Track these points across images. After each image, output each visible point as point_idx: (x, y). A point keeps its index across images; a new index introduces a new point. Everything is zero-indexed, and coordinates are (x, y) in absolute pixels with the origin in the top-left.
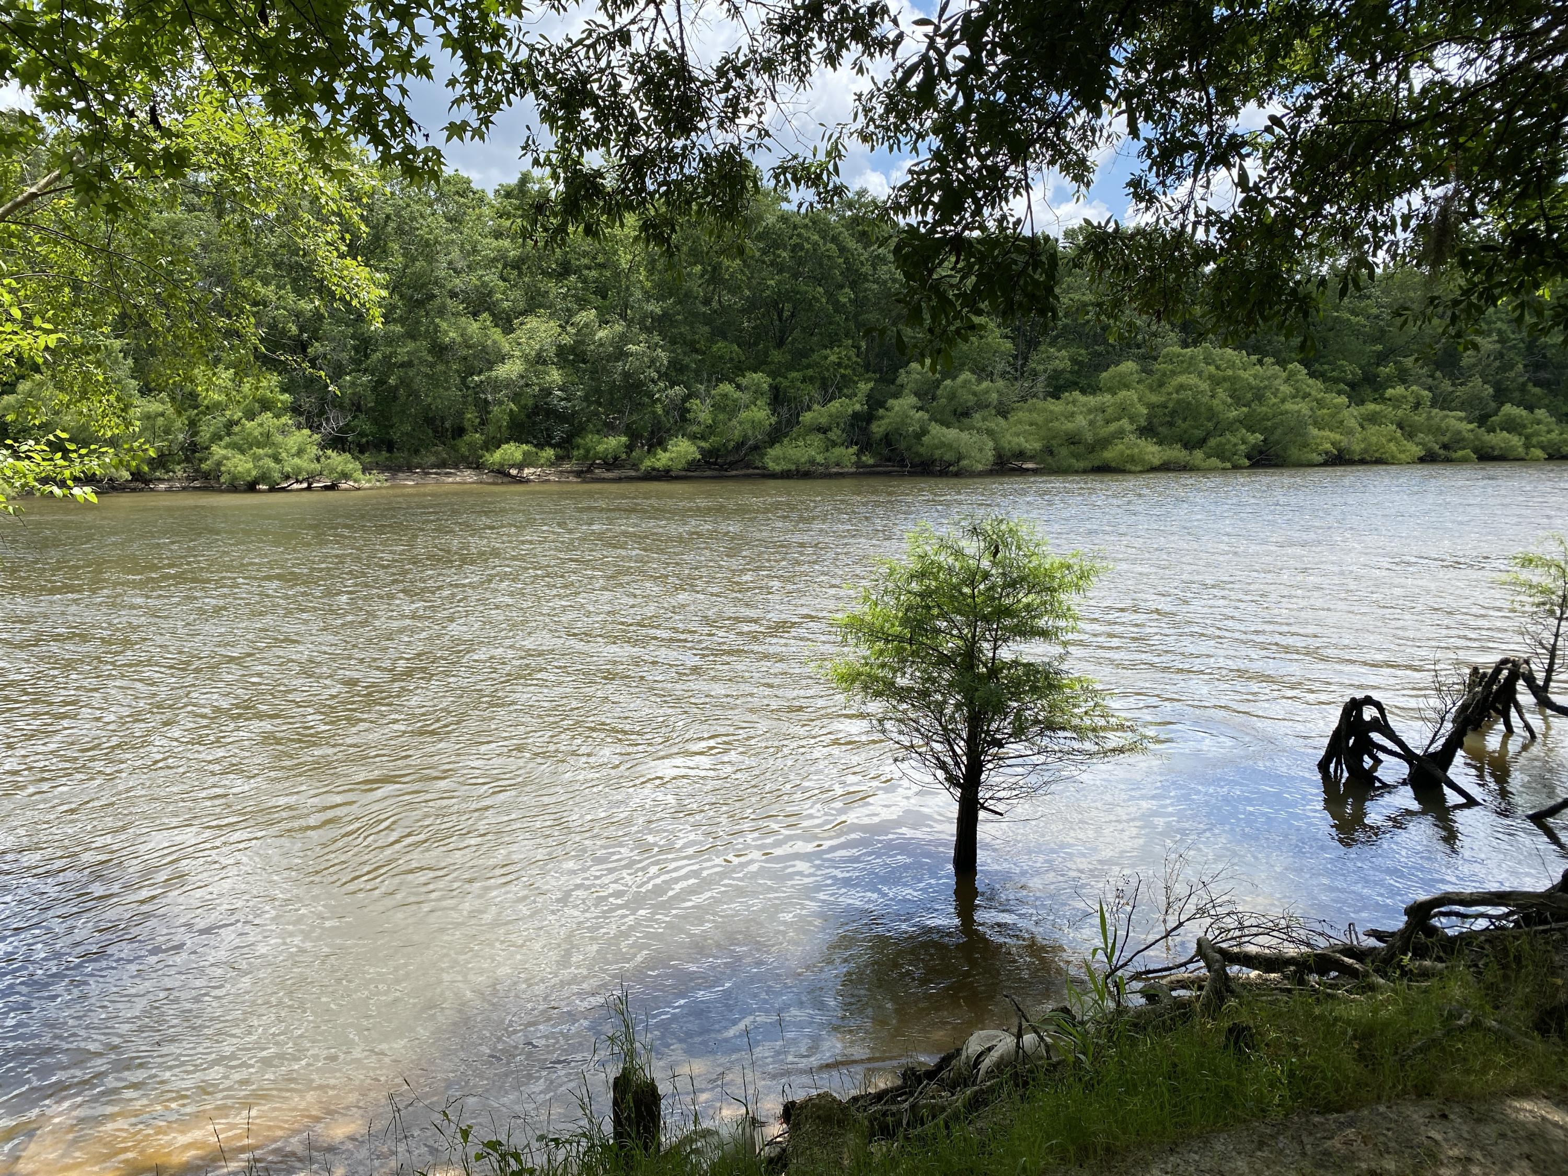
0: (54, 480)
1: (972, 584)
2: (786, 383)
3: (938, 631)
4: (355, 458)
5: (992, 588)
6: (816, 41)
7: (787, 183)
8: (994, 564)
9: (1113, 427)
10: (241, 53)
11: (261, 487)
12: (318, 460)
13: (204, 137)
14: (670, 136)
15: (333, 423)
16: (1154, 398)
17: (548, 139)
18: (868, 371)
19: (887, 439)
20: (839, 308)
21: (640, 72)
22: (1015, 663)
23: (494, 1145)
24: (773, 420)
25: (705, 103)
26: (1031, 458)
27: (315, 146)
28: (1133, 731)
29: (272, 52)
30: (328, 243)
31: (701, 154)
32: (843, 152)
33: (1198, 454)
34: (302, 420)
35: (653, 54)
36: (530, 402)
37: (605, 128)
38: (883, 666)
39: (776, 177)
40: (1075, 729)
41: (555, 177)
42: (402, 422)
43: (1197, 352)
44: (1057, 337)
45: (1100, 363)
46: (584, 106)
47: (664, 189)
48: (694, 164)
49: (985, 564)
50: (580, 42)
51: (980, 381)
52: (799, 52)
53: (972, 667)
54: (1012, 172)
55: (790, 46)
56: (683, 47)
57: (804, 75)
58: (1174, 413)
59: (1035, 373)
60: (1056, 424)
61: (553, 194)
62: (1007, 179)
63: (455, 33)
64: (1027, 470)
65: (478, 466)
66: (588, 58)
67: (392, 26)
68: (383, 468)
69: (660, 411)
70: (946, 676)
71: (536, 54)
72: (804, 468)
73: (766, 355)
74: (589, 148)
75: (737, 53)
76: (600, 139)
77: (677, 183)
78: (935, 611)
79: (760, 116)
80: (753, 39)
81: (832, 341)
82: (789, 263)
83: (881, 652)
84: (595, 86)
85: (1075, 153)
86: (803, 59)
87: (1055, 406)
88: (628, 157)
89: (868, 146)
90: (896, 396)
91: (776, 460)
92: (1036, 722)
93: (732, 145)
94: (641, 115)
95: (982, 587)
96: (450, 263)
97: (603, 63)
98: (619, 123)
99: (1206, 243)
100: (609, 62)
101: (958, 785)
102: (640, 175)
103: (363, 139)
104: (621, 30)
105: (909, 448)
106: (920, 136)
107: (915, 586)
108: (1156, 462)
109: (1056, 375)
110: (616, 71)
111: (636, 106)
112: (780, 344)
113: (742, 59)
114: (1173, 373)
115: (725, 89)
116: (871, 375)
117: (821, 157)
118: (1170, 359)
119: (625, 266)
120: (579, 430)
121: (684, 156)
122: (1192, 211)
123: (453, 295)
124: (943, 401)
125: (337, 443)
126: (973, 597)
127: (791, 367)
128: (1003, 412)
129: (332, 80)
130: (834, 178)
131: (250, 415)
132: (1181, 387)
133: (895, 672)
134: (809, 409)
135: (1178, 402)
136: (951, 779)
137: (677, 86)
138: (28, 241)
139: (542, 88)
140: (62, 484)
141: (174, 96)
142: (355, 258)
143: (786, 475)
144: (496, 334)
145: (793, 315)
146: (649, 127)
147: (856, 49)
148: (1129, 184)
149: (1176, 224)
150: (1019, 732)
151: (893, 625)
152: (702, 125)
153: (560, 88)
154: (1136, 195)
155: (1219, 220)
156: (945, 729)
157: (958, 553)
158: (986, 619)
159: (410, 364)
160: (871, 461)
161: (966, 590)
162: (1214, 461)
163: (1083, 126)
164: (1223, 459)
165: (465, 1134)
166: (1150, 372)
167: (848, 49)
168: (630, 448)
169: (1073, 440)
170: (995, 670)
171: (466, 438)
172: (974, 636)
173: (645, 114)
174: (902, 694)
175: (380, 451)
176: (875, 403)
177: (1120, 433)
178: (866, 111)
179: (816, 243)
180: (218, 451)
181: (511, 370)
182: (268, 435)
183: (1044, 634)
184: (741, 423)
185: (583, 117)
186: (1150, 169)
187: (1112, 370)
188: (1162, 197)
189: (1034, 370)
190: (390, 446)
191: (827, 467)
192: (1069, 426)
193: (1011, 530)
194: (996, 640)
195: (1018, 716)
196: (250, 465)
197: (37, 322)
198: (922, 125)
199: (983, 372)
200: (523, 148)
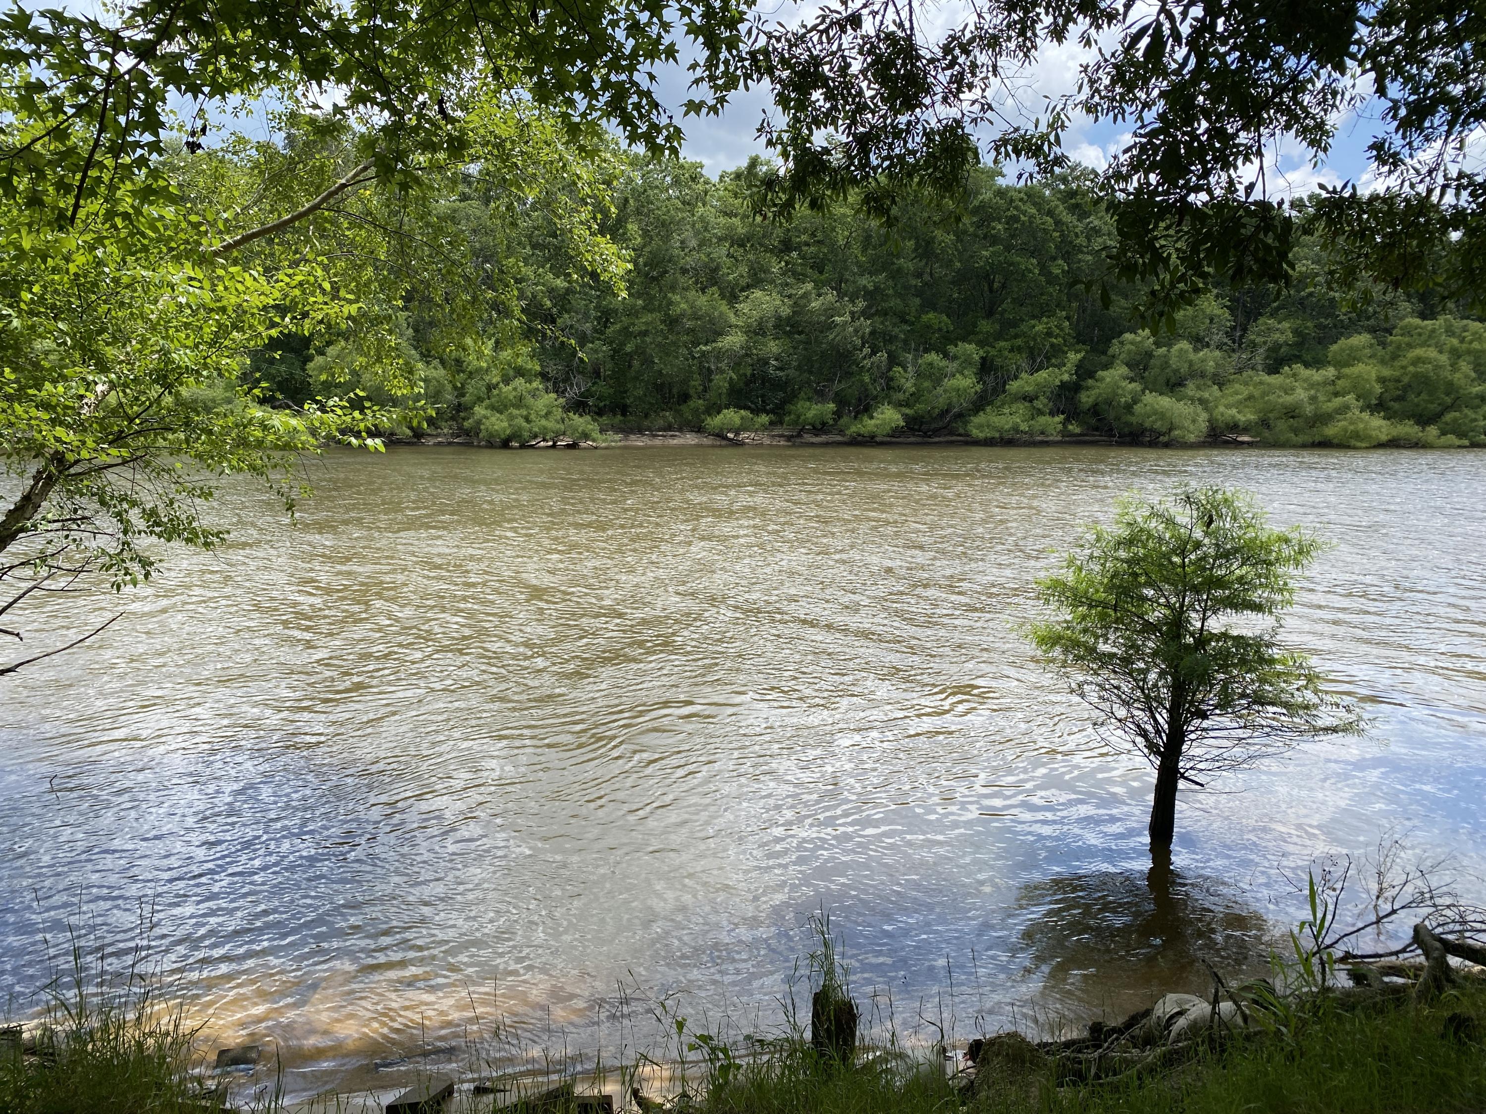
0: (351, 431)
1: (1183, 554)
2: (993, 352)
3: (1145, 599)
4: (594, 420)
5: (1204, 558)
6: (1043, 16)
7: (1007, 155)
8: (1207, 534)
9: (1338, 401)
10: (514, 49)
11: (515, 444)
12: (563, 420)
13: (482, 131)
14: (897, 112)
15: (578, 387)
16: (1386, 372)
17: (781, 120)
18: (1078, 343)
19: (1095, 410)
20: (1051, 279)
21: (869, 52)
22: (1225, 636)
23: (706, 1039)
24: (979, 388)
25: (930, 79)
26: (1246, 430)
27: (573, 130)
28: (1349, 711)
29: (541, 47)
30: (581, 223)
31: (925, 129)
32: (1067, 123)
33: (1432, 431)
34: (550, 385)
35: (882, 35)
36: (749, 372)
37: (834, 108)
38: (1085, 631)
39: (997, 149)
40: (1286, 705)
41: (785, 155)
42: (635, 387)
43: (1439, 323)
44: (1278, 309)
45: (1327, 336)
46: (815, 88)
47: (886, 163)
48: (917, 139)
49: (1198, 534)
50: (814, 28)
51: (1196, 350)
52: (1025, 28)
53: (1179, 637)
54: (1243, 138)
55: (1015, 22)
56: (912, 28)
57: (1029, 50)
58: (1407, 388)
59: (1254, 345)
60: (1272, 397)
61: (782, 172)
62: (1237, 146)
63: (698, 21)
64: (1243, 443)
65: (699, 429)
66: (822, 43)
67: (644, 17)
68: (618, 430)
69: (867, 379)
70: (1151, 644)
71: (773, 41)
72: (1006, 436)
73: (975, 325)
74: (818, 127)
75: (963, 31)
76: (828, 119)
77: (901, 157)
78: (1142, 579)
79: (984, 91)
80: (980, 16)
81: (1044, 311)
82: (1004, 235)
83: (1084, 618)
84: (826, 68)
85: (1314, 118)
86: (1029, 34)
87: (1274, 380)
88: (855, 135)
89: (1092, 117)
90: (1106, 367)
91: (980, 427)
92: (1243, 696)
93: (955, 120)
94: (869, 93)
95: (1193, 557)
96: (682, 242)
97: (835, 47)
98: (846, 102)
99: (1455, 207)
100: (840, 45)
101: (1157, 753)
102: (864, 151)
103: (615, 121)
104: (853, 15)
105: (1118, 418)
106: (1146, 105)
107: (1122, 554)
108: (1384, 438)
109: (1275, 348)
110: (846, 53)
111: (864, 85)
112: (990, 314)
113: (968, 35)
114: (1410, 346)
115: (951, 66)
116: (1080, 346)
117: (1043, 128)
118: (1407, 331)
119: (841, 242)
120: (792, 397)
121: (908, 131)
122: (1441, 174)
123: (684, 271)
124: (1157, 371)
125: (578, 406)
126: (1183, 565)
127: (999, 336)
128: (1220, 382)
129: (590, 71)
130: (1056, 149)
131: (507, 381)
132: (1417, 361)
133: (1097, 637)
134: (1016, 378)
135: (1415, 375)
136: (1152, 747)
137: (904, 65)
138: (339, 227)
139: (777, 73)
140: (358, 435)
141: (458, 96)
142: (604, 236)
143: (989, 443)
144: (724, 307)
145: (1004, 286)
146: (876, 105)
147: (1083, 22)
148: (1371, 148)
149: (1421, 189)
150: (1225, 704)
151: (1097, 591)
152: (927, 101)
153: (793, 71)
154: (1378, 158)
155: (1471, 183)
156: (1147, 697)
157: (1170, 522)
158: (1196, 590)
159: (645, 333)
160: (1078, 430)
161: (1176, 559)
162: (1451, 438)
163: (1323, 89)
164: (1461, 435)
165: (680, 1025)
166: (1383, 344)
167: (1075, 22)
168: (838, 414)
169: (1291, 413)
170: (1203, 639)
171: (691, 404)
172: (1182, 606)
173: (873, 93)
174: (1105, 660)
175: (615, 415)
176: (1085, 372)
177: (1346, 408)
178: (1092, 82)
179: (1032, 217)
180: (480, 411)
181: (733, 341)
182: (521, 398)
183: (1257, 608)
184: (945, 391)
185: (813, 98)
186: (1397, 131)
187: (1342, 342)
188: (1408, 160)
189: (1253, 342)
190: (624, 410)
191: (1031, 435)
192: (1288, 399)
193: (1226, 500)
194: (1205, 611)
195: (1225, 688)
196: (505, 424)
197: (342, 293)
198: (1148, 94)
199: (1199, 342)
200: (759, 130)
